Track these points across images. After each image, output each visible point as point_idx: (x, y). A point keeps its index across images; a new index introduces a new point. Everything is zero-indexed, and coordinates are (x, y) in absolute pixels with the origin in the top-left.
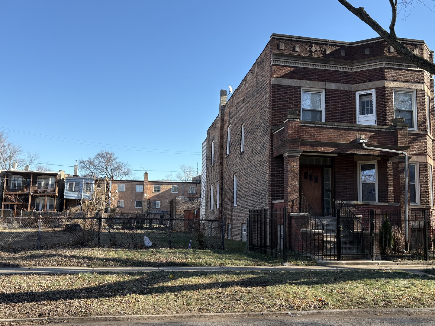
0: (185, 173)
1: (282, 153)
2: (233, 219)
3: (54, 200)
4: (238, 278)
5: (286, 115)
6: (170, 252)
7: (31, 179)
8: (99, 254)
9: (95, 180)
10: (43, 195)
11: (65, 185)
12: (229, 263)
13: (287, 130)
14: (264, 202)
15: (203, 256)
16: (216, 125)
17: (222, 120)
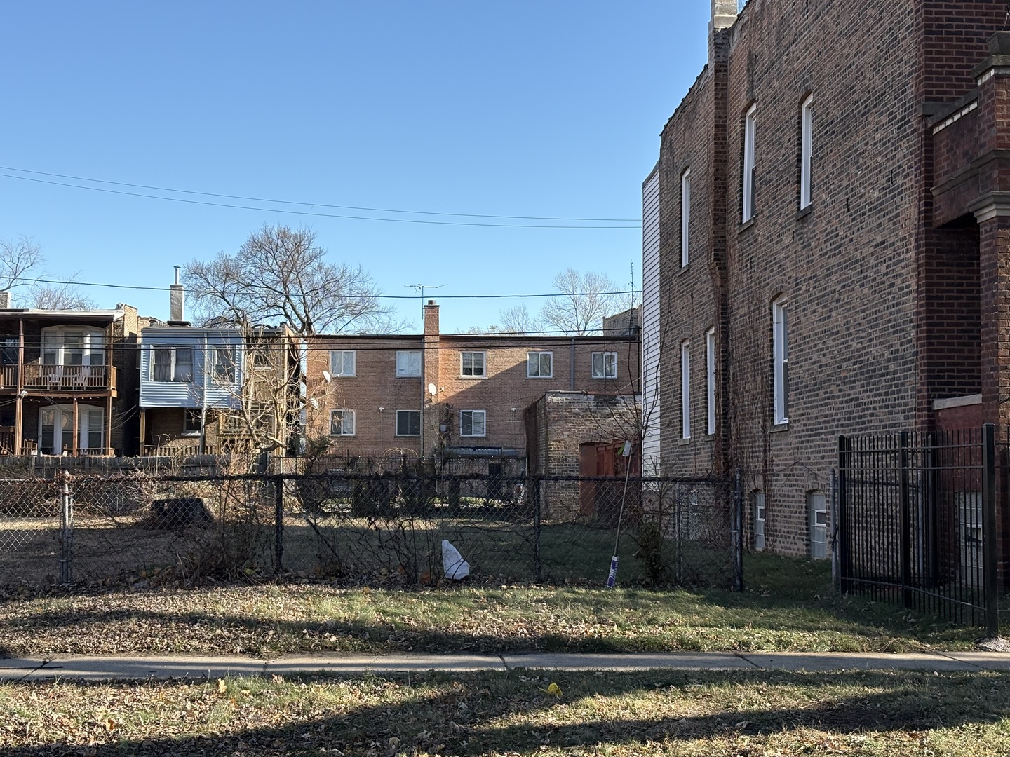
0: (575, 301)
1: (970, 210)
2: (774, 475)
3: (105, 415)
4: (809, 697)
5: (982, 54)
6: (541, 601)
7: (18, 338)
8: (282, 606)
9: (248, 338)
10: (63, 399)
11: (143, 359)
12: (768, 641)
13: (989, 113)
14: (899, 405)
15: (663, 613)
16: (695, 107)
17: (720, 86)
